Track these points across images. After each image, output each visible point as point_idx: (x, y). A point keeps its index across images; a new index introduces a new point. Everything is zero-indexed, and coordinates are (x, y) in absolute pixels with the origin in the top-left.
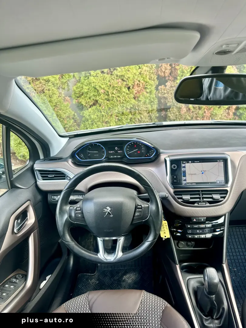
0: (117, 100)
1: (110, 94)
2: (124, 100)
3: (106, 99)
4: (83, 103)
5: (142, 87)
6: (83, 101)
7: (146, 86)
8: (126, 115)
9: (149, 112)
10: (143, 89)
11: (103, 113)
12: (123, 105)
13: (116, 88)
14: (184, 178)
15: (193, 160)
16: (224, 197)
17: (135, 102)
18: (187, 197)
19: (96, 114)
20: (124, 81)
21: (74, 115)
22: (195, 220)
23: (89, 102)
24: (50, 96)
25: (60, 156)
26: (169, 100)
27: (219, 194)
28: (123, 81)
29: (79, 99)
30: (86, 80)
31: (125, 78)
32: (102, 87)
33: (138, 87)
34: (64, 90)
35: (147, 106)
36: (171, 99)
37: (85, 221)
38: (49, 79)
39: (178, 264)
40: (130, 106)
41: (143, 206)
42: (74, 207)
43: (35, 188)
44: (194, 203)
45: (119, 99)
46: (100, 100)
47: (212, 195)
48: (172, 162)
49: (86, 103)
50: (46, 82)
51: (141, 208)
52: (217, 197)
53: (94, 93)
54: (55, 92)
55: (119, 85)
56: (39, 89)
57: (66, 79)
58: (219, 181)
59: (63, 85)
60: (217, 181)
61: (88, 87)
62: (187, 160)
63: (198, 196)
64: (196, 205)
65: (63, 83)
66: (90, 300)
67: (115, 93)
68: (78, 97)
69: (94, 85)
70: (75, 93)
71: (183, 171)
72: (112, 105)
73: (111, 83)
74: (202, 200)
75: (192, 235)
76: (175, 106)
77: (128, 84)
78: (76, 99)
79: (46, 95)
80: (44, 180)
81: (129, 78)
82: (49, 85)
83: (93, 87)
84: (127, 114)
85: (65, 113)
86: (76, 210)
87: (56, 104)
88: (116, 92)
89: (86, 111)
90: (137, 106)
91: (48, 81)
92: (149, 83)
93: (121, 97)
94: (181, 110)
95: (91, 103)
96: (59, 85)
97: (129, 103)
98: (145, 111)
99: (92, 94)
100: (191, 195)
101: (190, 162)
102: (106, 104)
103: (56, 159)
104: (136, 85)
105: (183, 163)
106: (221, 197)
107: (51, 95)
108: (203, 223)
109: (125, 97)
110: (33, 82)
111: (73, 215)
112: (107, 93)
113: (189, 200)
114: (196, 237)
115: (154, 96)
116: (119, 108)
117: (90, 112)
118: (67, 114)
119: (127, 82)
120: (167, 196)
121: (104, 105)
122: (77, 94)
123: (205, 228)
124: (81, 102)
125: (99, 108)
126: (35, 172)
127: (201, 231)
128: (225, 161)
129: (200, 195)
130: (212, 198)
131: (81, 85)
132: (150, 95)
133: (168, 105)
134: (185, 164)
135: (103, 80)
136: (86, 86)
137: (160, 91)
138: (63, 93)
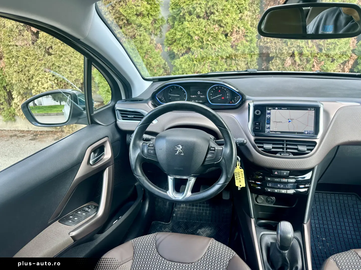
0: (212, 48)
1: (204, 41)
2: (220, 48)
3: (199, 46)
4: (174, 51)
5: (241, 35)
6: (175, 48)
7: (246, 34)
8: (221, 66)
9: (248, 63)
10: (242, 36)
11: (195, 62)
12: (218, 54)
13: (212, 35)
14: (267, 126)
15: (280, 107)
16: (311, 150)
17: (232, 51)
18: (268, 146)
19: (187, 64)
20: (222, 27)
21: (165, 64)
22: (276, 173)
23: (181, 49)
24: (141, 42)
25: (141, 98)
26: (272, 50)
27: (306, 146)
28: (220, 26)
29: (171, 46)
30: (180, 25)
31: (223, 23)
32: (197, 32)
33: (237, 34)
34: (156, 37)
35: (245, 57)
36: (275, 49)
37: (156, 157)
38: (142, 23)
39: (253, 217)
40: (226, 55)
41: (216, 148)
42: (147, 143)
43: (114, 127)
44: (276, 153)
45: (214, 47)
46: (193, 47)
47: (298, 146)
48: (256, 107)
49: (178, 51)
50: (138, 26)
51: (214, 150)
52: (302, 148)
53: (187, 40)
54: (146, 38)
55: (215, 32)
56: (130, 34)
57: (159, 24)
58: (307, 131)
59: (155, 31)
60: (305, 131)
61: (182, 33)
62: (274, 106)
63: (282, 146)
64: (278, 155)
65: (156, 29)
66: (158, 240)
67: (210, 40)
68: (170, 44)
69: (188, 30)
70: (167, 40)
71: (267, 118)
72: (205, 54)
73: (207, 29)
74: (285, 150)
75: (272, 189)
76: (279, 57)
77: (226, 31)
78: (168, 47)
79: (137, 41)
80: (123, 119)
81: (227, 23)
82: (140, 30)
83: (187, 33)
84: (221, 64)
85: (155, 62)
86: (149, 146)
87: (147, 51)
88: (211, 38)
89: (177, 60)
90: (234, 55)
91: (140, 26)
92: (250, 30)
93: (217, 45)
94: (284, 62)
95: (183, 51)
96: (151, 31)
97: (225, 51)
98: (243, 62)
99: (185, 41)
100: (273, 144)
101: (277, 108)
102: (199, 52)
103: (137, 101)
104: (234, 32)
105: (268, 110)
106: (308, 150)
107: (143, 41)
108: (287, 177)
109: (221, 44)
110: (124, 26)
111: (146, 151)
112: (201, 40)
113: (271, 149)
114: (276, 191)
115: (255, 45)
116: (213, 57)
117: (181, 61)
118: (157, 62)
119: (225, 28)
120: (245, 142)
121: (197, 53)
122: (169, 41)
123: (288, 183)
124: (172, 50)
125: (191, 57)
126: (116, 111)
127: (282, 186)
128: (317, 109)
129: (283, 145)
130: (297, 149)
131: (174, 31)
132: (250, 44)
133: (270, 55)
134: (270, 110)
135: (199, 25)
136: (179, 32)
137: (262, 40)
138: (155, 39)
